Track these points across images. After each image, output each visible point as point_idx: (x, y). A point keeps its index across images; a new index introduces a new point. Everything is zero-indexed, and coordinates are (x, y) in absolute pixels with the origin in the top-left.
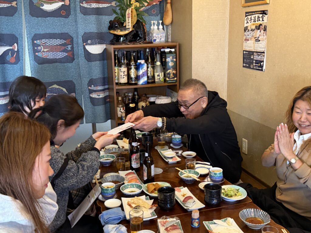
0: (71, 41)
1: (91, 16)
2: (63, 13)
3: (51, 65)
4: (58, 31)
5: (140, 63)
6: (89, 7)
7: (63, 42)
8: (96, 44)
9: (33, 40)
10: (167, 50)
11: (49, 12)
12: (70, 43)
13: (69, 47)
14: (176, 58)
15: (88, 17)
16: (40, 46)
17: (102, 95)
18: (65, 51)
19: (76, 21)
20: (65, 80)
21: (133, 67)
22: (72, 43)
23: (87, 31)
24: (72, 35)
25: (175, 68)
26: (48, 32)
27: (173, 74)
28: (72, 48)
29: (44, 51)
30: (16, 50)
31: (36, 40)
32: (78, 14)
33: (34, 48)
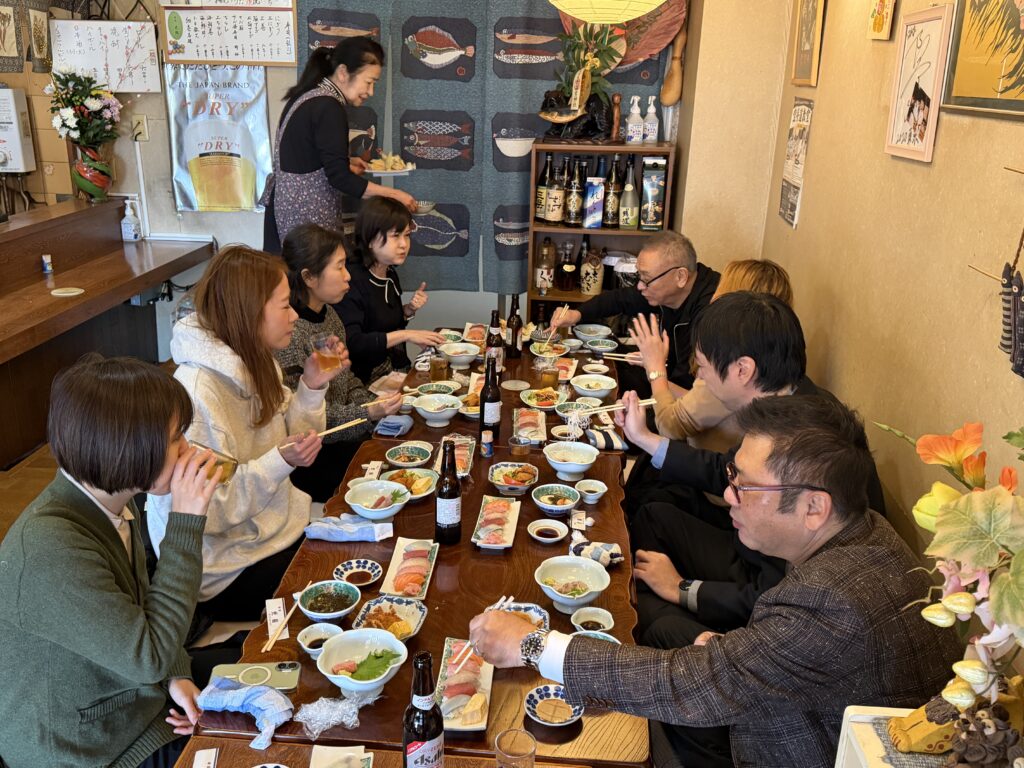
0: (470, 128)
1: (512, 81)
2: (461, 71)
3: (430, 171)
4: (447, 107)
5: (591, 184)
6: (508, 61)
7: (456, 128)
8: (515, 137)
9: (402, 122)
10: (649, 161)
11: (436, 70)
12: (467, 132)
13: (466, 139)
14: (666, 180)
15: (506, 82)
16: (412, 133)
17: (516, 241)
18: (458, 146)
19: (483, 89)
20: (453, 202)
21: (574, 190)
22: (472, 131)
23: (501, 110)
24: (473, 116)
25: (660, 200)
26: (430, 109)
27: (656, 213)
28: (472, 141)
29: (418, 145)
30: (373, 138)
31: (408, 122)
32: (488, 76)
33: (402, 137)
